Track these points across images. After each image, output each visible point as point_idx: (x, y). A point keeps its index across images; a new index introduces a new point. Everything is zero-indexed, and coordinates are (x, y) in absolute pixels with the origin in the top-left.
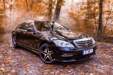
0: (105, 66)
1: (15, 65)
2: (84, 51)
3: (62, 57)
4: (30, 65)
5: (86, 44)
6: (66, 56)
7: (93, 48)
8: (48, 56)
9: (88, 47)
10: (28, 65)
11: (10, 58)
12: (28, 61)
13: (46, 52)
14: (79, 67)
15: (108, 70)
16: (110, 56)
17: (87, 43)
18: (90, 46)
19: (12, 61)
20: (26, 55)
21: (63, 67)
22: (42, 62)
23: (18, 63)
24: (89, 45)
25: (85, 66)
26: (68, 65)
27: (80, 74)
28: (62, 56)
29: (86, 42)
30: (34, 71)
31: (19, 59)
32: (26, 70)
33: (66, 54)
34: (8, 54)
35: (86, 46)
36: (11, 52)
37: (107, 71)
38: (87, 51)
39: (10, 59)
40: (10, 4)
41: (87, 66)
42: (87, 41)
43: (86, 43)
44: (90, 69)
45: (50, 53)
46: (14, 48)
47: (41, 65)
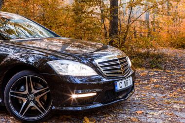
0: (160, 112)
5: (120, 67)
7: (131, 75)
8: (32, 104)
9: (124, 72)
13: (26, 92)
15: (170, 119)
17: (121, 64)
35: (119, 71)
37: (170, 121)
38: (123, 81)
44: (134, 120)
45: (36, 95)
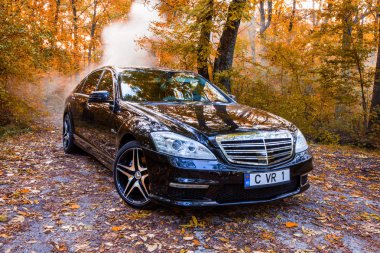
0: (324, 231)
1: (35, 203)
2: (252, 176)
3: (173, 188)
4: (78, 206)
5: (264, 152)
6: (185, 186)
7: (290, 167)
8: (137, 184)
9: (271, 161)
10: (73, 207)
11: (32, 181)
12: (81, 194)
13: (132, 169)
14: (232, 227)
16: (368, 202)
17: (268, 147)
18: (277, 159)
19: (34, 191)
20: (87, 176)
21: (177, 221)
22: (121, 200)
23: (48, 198)
24: (275, 156)
25: (255, 225)
26: (194, 218)
27: (221, 248)
28: (172, 184)
29: (265, 144)
30: (81, 224)
31: (58, 185)
32: (58, 220)
33: (186, 180)
34: (36, 170)
36: (48, 162)
38: (263, 175)
39: (32, 185)
40: (92, 12)
41: (259, 226)
42: (267, 141)
43: (262, 148)
44: (265, 235)
46: (67, 152)
47: (113, 210)
